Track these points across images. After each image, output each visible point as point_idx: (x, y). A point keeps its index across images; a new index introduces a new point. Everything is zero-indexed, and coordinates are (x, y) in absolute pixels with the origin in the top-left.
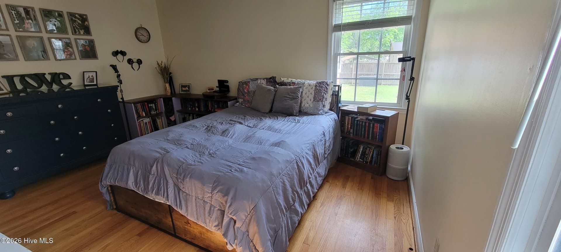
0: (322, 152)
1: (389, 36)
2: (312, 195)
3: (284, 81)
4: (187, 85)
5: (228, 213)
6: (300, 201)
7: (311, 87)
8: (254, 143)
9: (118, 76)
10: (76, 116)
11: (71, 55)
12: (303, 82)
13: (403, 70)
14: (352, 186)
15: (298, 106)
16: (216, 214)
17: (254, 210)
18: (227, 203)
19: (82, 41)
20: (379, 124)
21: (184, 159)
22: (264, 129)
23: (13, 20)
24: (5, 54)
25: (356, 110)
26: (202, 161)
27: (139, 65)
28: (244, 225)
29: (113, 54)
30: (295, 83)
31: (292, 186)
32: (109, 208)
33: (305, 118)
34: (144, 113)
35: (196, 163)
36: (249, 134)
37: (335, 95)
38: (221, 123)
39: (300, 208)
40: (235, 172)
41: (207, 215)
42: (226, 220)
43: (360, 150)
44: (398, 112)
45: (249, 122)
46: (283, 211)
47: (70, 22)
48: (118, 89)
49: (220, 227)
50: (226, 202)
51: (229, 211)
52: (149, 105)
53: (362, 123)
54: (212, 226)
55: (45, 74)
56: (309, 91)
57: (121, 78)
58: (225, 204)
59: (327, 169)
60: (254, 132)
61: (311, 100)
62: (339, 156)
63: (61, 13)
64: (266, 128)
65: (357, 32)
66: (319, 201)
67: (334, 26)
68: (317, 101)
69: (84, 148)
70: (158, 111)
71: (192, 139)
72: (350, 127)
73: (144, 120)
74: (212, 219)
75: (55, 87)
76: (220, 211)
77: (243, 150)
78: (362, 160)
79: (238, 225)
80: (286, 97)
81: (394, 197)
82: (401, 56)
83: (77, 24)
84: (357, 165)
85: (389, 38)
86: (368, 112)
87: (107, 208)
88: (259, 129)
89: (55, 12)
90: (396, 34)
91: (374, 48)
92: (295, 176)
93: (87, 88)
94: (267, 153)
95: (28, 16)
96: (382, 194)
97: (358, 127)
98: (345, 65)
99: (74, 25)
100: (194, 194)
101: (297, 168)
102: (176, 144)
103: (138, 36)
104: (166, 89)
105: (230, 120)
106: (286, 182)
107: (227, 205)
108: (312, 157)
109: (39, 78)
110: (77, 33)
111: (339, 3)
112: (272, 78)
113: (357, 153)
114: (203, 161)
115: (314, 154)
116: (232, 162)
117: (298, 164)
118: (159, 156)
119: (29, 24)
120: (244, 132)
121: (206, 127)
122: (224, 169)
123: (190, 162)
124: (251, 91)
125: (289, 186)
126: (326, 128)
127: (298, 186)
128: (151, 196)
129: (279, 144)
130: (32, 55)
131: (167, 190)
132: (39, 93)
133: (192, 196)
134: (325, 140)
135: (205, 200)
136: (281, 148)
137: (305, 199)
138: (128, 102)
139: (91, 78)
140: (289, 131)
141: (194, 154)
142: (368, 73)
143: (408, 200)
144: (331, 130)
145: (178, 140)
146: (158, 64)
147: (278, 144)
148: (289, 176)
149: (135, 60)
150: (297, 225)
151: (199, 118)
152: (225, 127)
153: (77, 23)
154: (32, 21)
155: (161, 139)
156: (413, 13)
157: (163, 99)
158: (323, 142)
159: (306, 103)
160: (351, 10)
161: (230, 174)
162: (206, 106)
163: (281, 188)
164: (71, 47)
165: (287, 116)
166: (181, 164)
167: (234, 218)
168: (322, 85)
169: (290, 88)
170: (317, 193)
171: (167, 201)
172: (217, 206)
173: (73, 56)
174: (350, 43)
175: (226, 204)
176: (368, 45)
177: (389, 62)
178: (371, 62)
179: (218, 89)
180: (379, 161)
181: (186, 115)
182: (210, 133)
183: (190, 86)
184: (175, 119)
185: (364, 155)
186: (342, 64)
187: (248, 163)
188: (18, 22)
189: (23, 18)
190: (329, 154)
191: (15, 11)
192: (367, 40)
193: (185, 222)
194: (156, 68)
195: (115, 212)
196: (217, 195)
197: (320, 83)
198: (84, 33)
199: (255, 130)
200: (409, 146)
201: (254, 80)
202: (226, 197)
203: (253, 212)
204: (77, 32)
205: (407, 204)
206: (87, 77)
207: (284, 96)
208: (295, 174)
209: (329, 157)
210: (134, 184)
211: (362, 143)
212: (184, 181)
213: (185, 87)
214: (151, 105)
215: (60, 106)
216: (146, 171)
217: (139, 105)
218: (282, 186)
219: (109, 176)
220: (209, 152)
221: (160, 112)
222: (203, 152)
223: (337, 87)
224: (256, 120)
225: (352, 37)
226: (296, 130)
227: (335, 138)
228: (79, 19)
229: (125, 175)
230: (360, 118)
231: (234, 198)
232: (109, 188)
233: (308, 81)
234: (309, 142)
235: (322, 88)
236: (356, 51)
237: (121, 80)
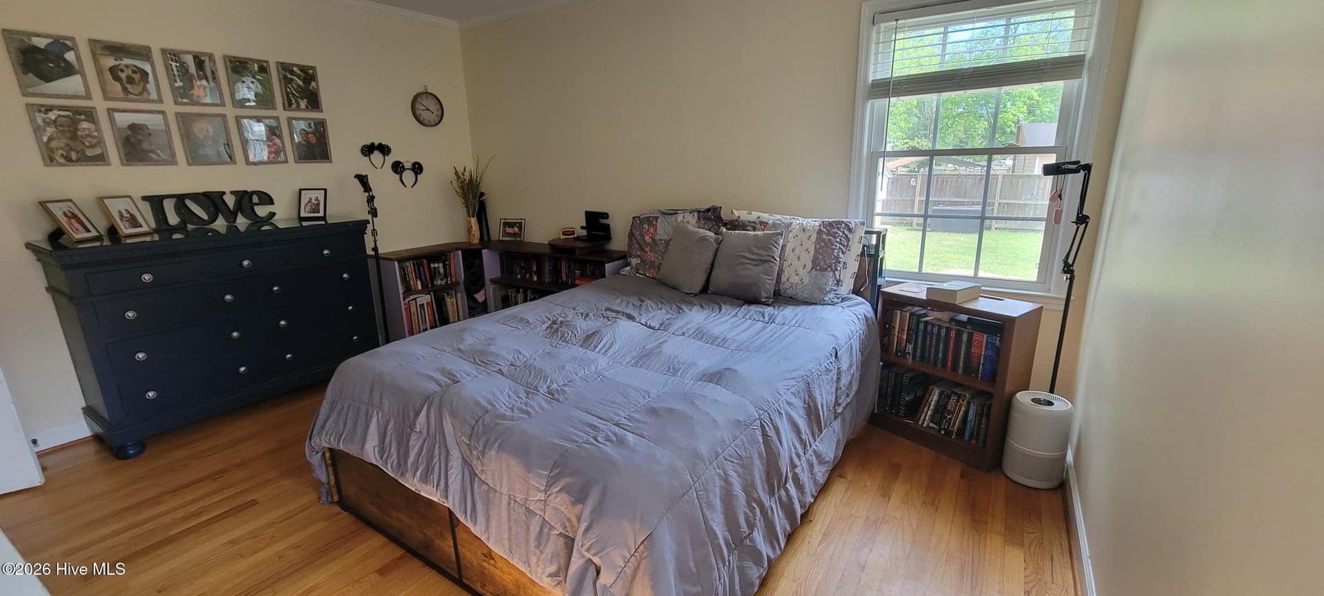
0: (828, 400)
1: (1013, 107)
2: (799, 512)
3: (741, 219)
4: (516, 223)
5: (582, 546)
6: (765, 525)
7: (807, 234)
8: (658, 369)
9: (371, 199)
10: (276, 286)
11: (277, 153)
12: (786, 222)
13: (1057, 196)
14: (908, 494)
15: (772, 280)
16: (554, 544)
17: (645, 547)
18: (582, 520)
19: (302, 122)
20: (985, 336)
21: (489, 402)
22: (686, 335)
23: (172, 79)
24: (152, 151)
25: (923, 296)
26: (530, 410)
27: (416, 174)
28: (620, 582)
29: (362, 150)
30: (767, 223)
31: (749, 488)
32: (324, 499)
33: (788, 312)
34: (419, 283)
35: (517, 414)
36: (648, 347)
37: (870, 255)
38: (584, 315)
39: (768, 545)
40: (604, 444)
41: (532, 544)
42: (576, 563)
43: (930, 399)
44: (1041, 305)
45: (651, 315)
46: (723, 552)
47: (280, 82)
48: (367, 227)
49: (560, 579)
50: (579, 518)
51: (585, 542)
52: (432, 265)
53: (939, 332)
54: (543, 573)
55: (224, 193)
56: (802, 245)
57: (376, 203)
58: (575, 523)
59: (841, 442)
60: (661, 341)
61: (805, 266)
62: (874, 410)
63: (265, 64)
64: (691, 333)
65: (931, 98)
66: (818, 527)
67: (870, 85)
68: (820, 270)
69: (289, 356)
70: (449, 279)
71: (514, 350)
72: (905, 337)
73: (417, 299)
74: (542, 557)
75: (242, 222)
76: (564, 538)
77: (630, 386)
78: (935, 426)
79: (605, 579)
80: (744, 257)
81: (1025, 534)
82: (1051, 159)
83: (295, 87)
84: (921, 437)
85: (1014, 112)
86: (957, 303)
87: (319, 498)
88: (673, 334)
89: (254, 62)
90: (1033, 103)
91: (974, 138)
92: (757, 462)
93: (305, 224)
94: (688, 398)
95: (201, 73)
96: (990, 522)
97: (928, 339)
98: (896, 180)
99: (288, 90)
100: (505, 490)
101: (761, 441)
102: (478, 361)
103: (418, 112)
104: (469, 229)
105: (607, 309)
106: (731, 477)
107: (581, 525)
108: (802, 412)
109: (212, 200)
110: (294, 106)
111: (886, 28)
112: (712, 210)
113: (921, 408)
114: (533, 408)
115: (809, 406)
116: (600, 416)
117: (767, 432)
118: (435, 389)
119: (202, 89)
120: (637, 340)
121: (550, 322)
122: (579, 433)
123: (503, 410)
124: (661, 240)
125: (740, 487)
126: (843, 339)
127: (763, 488)
128: (412, 483)
129: (720, 376)
130: (201, 152)
131: (447, 472)
132: (210, 234)
133: (502, 494)
134: (838, 368)
135: (531, 508)
136: (725, 388)
137: (781, 522)
138: (387, 257)
139: (315, 202)
140: (747, 344)
141: (513, 390)
142: (957, 200)
143: (1066, 547)
144: (856, 345)
145: (483, 353)
146: (456, 173)
147: (716, 377)
148: (741, 462)
149: (408, 165)
150: (756, 590)
151: (539, 298)
152: (592, 326)
153: (294, 85)
154: (208, 81)
155: (446, 348)
156: (1087, 48)
157: (462, 253)
158: (834, 374)
159: (794, 275)
160: (916, 45)
161: (593, 447)
162: (556, 272)
163: (718, 491)
164: (280, 137)
165: (743, 305)
166: (480, 414)
167: (596, 560)
168: (835, 230)
169: (754, 235)
170: (811, 505)
171: (444, 500)
172: (558, 526)
173: (282, 155)
174: (911, 126)
175: (579, 522)
176: (959, 131)
177: (1013, 172)
178: (964, 173)
179: (584, 232)
180: (982, 433)
181: (509, 291)
182: (557, 337)
183: (523, 225)
184: (486, 299)
185: (943, 413)
186: (889, 179)
187: (639, 421)
188: (181, 84)
189: (192, 75)
190: (847, 406)
191: (176, 62)
192: (954, 117)
193: (483, 554)
194: (451, 182)
195: (337, 509)
196: (559, 499)
197: (830, 224)
198: (307, 107)
199: (663, 336)
200: (1070, 396)
201: (668, 214)
202: (580, 506)
203: (643, 553)
204: (292, 104)
205: (1063, 557)
206: (307, 201)
207: (739, 256)
208: (757, 455)
209: (848, 415)
210: (376, 451)
211: (938, 381)
212: (485, 456)
213: (511, 225)
214: (436, 265)
215: (246, 263)
216: (404, 423)
217: (409, 265)
218: (722, 487)
219: (327, 428)
220: (549, 387)
221: (454, 280)
222: (536, 386)
223: (875, 236)
224: (668, 312)
225: (916, 111)
226: (763, 342)
227: (864, 365)
228: (299, 77)
229: (359, 430)
230: (932, 316)
231: (599, 511)
232: (327, 455)
233: (801, 220)
234: (795, 374)
235: (835, 237)
236: (926, 144)
237: (376, 209)
